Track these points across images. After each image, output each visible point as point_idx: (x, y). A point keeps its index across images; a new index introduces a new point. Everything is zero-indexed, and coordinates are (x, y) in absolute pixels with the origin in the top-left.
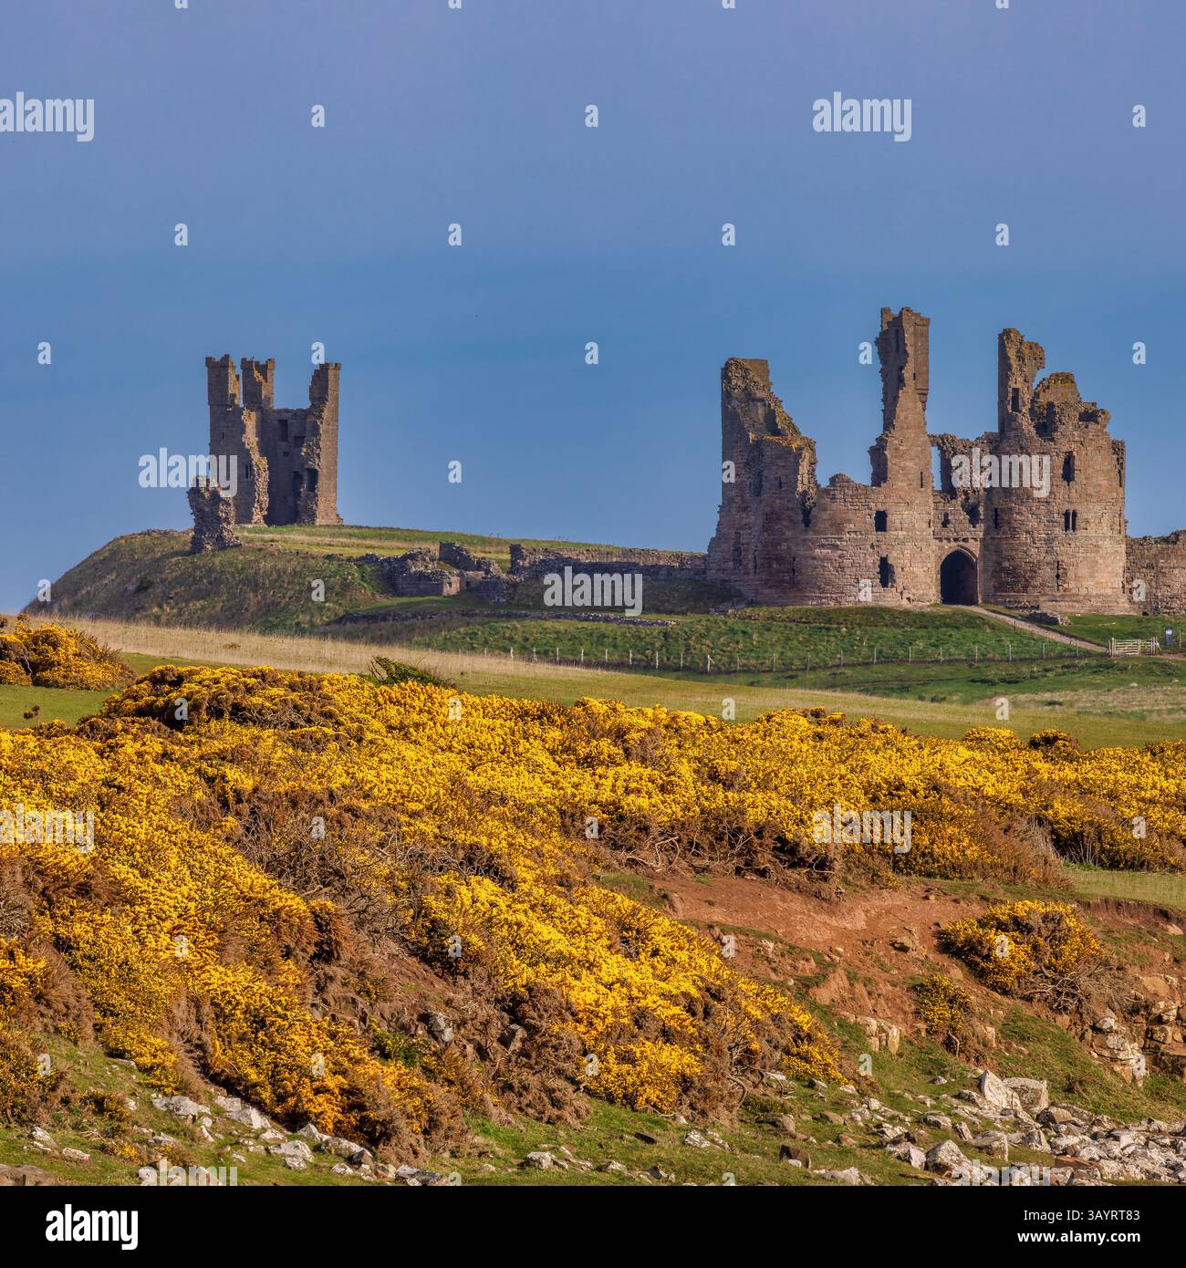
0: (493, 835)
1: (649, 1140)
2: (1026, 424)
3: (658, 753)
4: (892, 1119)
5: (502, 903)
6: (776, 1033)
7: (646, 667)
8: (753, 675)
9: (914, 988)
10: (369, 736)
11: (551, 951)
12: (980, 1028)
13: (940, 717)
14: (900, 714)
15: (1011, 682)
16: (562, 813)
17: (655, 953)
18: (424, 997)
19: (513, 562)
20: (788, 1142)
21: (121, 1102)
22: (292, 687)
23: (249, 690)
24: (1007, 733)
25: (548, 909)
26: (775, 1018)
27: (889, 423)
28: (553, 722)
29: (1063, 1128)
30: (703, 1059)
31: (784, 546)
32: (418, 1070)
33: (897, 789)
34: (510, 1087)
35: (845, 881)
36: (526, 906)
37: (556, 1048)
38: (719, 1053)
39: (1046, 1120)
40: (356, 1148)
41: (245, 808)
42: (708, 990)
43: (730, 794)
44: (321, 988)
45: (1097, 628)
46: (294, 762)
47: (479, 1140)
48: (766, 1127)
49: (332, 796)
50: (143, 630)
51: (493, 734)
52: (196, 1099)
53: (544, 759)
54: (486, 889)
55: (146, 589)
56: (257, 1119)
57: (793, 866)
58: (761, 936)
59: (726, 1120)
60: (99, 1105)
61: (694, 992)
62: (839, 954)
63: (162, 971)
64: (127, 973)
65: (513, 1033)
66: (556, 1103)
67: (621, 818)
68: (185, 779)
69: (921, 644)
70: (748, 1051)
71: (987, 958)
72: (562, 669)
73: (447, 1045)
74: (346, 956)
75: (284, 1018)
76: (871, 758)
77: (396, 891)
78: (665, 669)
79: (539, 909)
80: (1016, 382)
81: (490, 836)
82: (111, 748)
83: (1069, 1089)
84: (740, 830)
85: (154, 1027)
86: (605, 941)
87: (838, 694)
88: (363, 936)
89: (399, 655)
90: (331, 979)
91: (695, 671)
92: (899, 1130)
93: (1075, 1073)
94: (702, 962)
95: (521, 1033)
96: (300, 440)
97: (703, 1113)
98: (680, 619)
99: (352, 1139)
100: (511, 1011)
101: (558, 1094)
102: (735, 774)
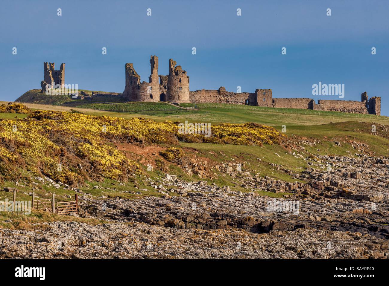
0: (89, 137)
1: (113, 184)
2: (174, 74)
3: (115, 124)
4: (152, 181)
5: (90, 147)
6: (134, 168)
7: (113, 111)
8: (130, 112)
9: (156, 161)
10: (69, 121)
11: (98, 155)
12: (166, 167)
13: (160, 119)
14: (153, 118)
15: (171, 113)
16: (100, 133)
17: (115, 155)
18: (78, 162)
19: (92, 94)
20: (136, 185)
21: (30, 178)
22: (57, 114)
23: (50, 114)
24: (170, 121)
25: (98, 148)
26: (133, 165)
27: (152, 73)
28: (98, 119)
29: (179, 183)
30: (122, 172)
31: (135, 92)
32: (77, 173)
33: (153, 130)
34: (92, 176)
35: (145, 144)
36: (94, 148)
37: (99, 170)
38: (125, 171)
39: (176, 181)
40: (67, 185)
41: (50, 132)
42: (123, 161)
43: (127, 131)
44: (61, 161)
45: (184, 105)
46: (57, 125)
47: (86, 184)
48: (132, 182)
49: (63, 131)
50: (33, 104)
51: (89, 121)
52: (42, 178)
53: (97, 125)
54: (88, 145)
55: (34, 98)
56: (51, 181)
57: (136, 142)
58: (131, 153)
59: (126, 181)
60: (26, 178)
61: (121, 161)
62: (144, 155)
63: (36, 158)
64: (31, 158)
65: (92, 167)
66: (99, 178)
67: (109, 134)
68: (40, 128)
69: (157, 108)
70: (129, 170)
71: (167, 156)
72: (100, 111)
73: (82, 169)
74: (65, 155)
75: (56, 165)
76: (149, 125)
77: (74, 145)
78: (116, 111)
79: (96, 148)
80: (172, 67)
81: (88, 137)
82: (28, 123)
83: (180, 176)
84: (128, 136)
85: (35, 166)
86: (107, 153)
87: (144, 115)
88: (68, 152)
89: (74, 109)
90: (63, 159)
91: (121, 111)
92: (153, 183)
93: (181, 174)
94: (122, 157)
95: (93, 168)
96: (59, 75)
97: (122, 180)
98: (119, 103)
99: (66, 184)
100: (92, 164)
101: (99, 177)
102: (127, 127)
